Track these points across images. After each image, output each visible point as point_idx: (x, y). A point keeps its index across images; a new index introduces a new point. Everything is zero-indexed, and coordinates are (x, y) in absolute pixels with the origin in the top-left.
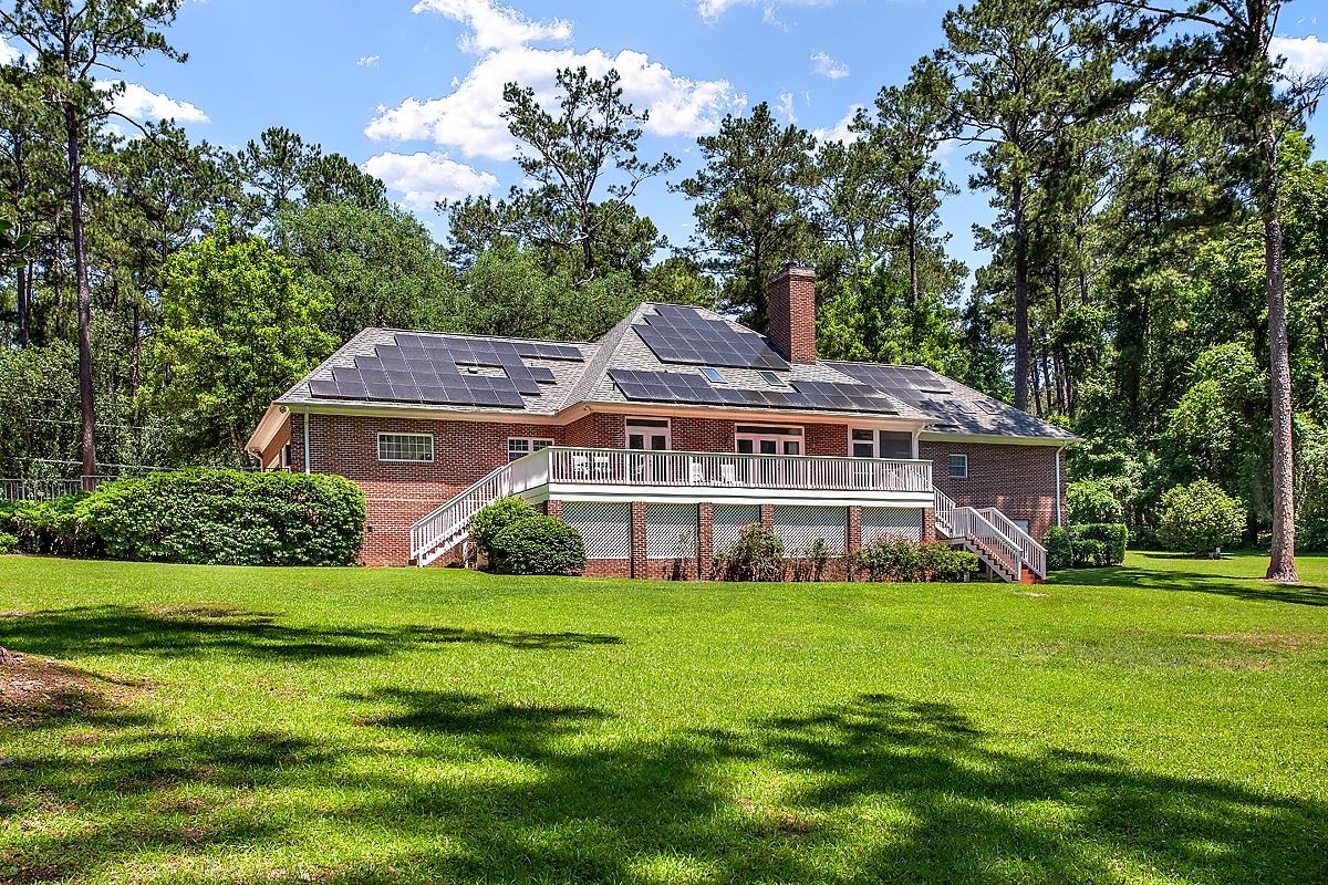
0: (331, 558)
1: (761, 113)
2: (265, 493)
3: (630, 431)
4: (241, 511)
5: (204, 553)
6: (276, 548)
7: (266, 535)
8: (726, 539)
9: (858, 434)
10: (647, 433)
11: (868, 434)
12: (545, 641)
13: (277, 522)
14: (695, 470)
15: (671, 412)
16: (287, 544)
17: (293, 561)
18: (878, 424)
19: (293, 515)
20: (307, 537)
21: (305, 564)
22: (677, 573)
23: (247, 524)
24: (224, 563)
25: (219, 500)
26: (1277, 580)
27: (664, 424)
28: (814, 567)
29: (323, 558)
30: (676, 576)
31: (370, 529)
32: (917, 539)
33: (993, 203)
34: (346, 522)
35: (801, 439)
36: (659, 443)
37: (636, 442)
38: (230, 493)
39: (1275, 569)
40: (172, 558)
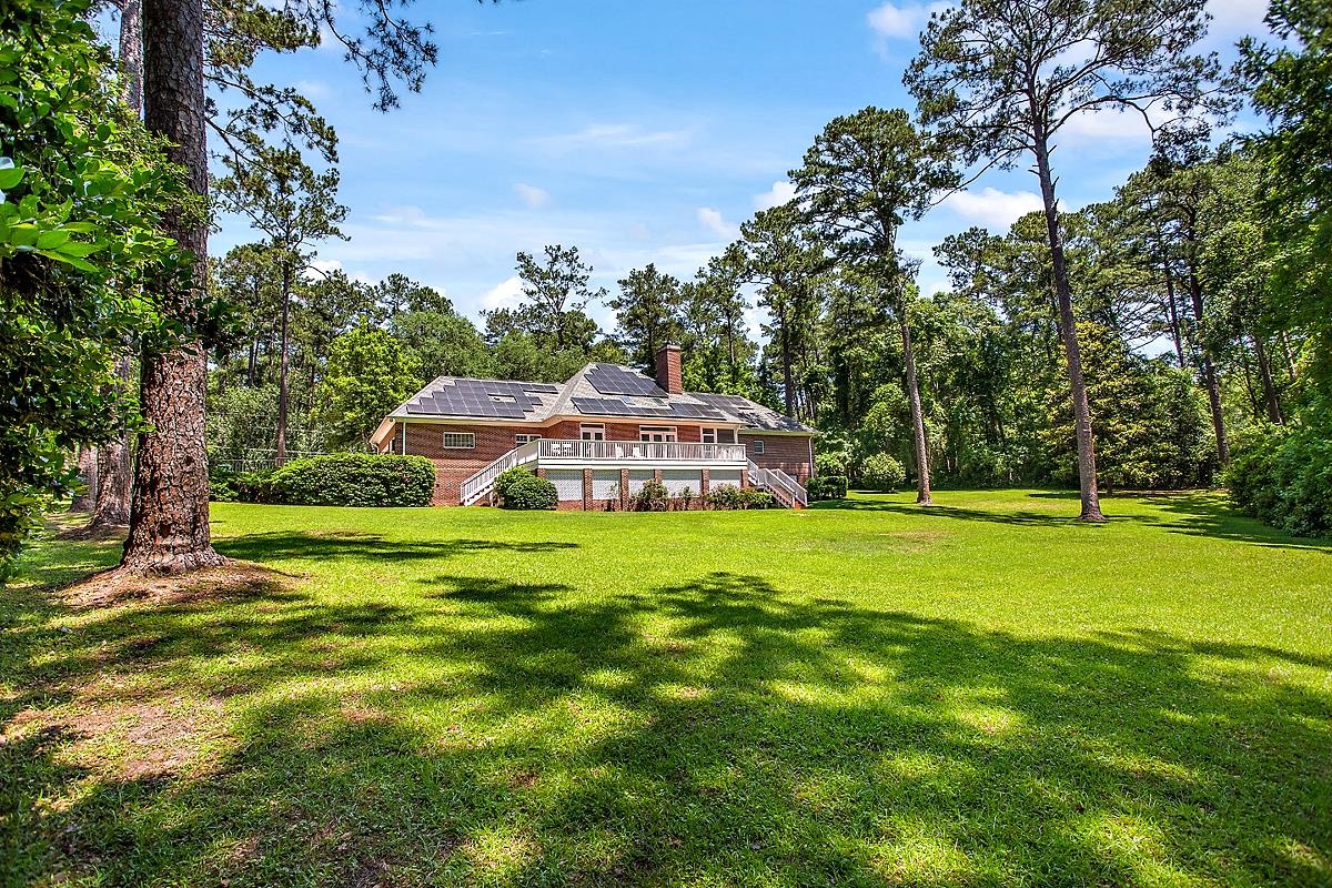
0: (415, 502)
1: (651, 268)
2: (379, 466)
3: (582, 430)
4: (365, 476)
5: (343, 500)
6: (384, 497)
7: (380, 490)
8: (636, 488)
9: (705, 431)
10: (592, 432)
11: (711, 431)
12: (535, 547)
13: (386, 482)
14: (619, 451)
15: (605, 420)
16: (391, 495)
17: (394, 504)
18: (715, 425)
19: (395, 479)
20: (402, 490)
21: (400, 506)
22: (610, 507)
23: (368, 484)
24: (354, 506)
25: (354, 470)
26: (922, 504)
27: (602, 427)
28: (685, 502)
29: (411, 502)
30: (609, 510)
31: (438, 486)
32: (739, 486)
33: (770, 314)
34: (424, 482)
35: (675, 434)
36: (598, 436)
37: (586, 436)
38: (359, 466)
39: (921, 498)
40: (325, 503)
